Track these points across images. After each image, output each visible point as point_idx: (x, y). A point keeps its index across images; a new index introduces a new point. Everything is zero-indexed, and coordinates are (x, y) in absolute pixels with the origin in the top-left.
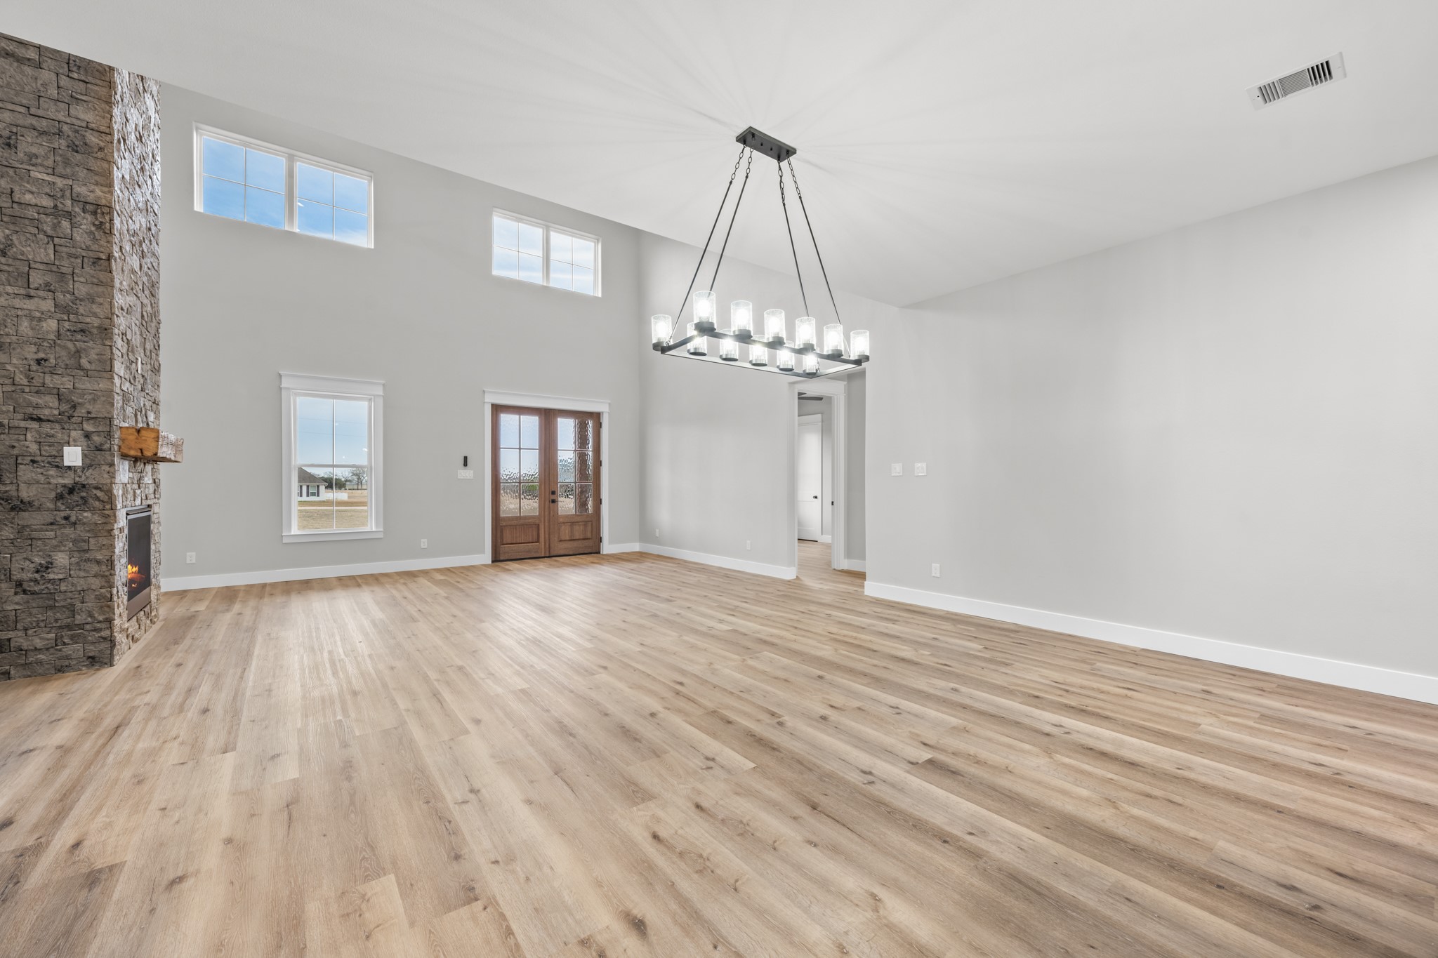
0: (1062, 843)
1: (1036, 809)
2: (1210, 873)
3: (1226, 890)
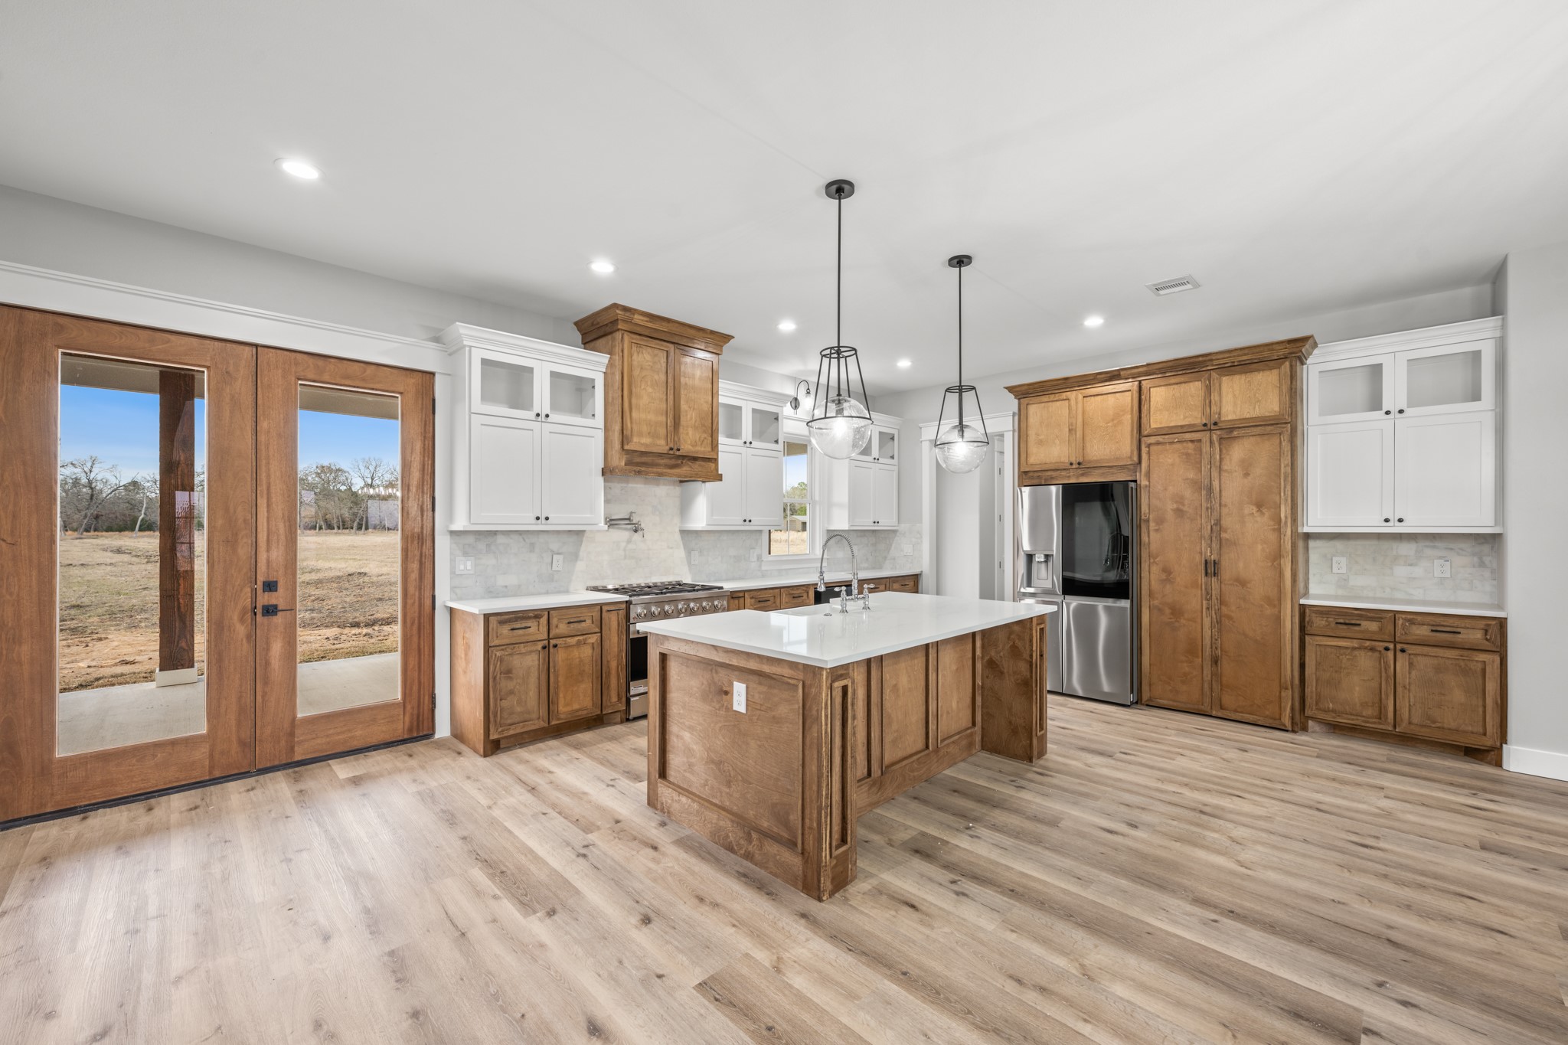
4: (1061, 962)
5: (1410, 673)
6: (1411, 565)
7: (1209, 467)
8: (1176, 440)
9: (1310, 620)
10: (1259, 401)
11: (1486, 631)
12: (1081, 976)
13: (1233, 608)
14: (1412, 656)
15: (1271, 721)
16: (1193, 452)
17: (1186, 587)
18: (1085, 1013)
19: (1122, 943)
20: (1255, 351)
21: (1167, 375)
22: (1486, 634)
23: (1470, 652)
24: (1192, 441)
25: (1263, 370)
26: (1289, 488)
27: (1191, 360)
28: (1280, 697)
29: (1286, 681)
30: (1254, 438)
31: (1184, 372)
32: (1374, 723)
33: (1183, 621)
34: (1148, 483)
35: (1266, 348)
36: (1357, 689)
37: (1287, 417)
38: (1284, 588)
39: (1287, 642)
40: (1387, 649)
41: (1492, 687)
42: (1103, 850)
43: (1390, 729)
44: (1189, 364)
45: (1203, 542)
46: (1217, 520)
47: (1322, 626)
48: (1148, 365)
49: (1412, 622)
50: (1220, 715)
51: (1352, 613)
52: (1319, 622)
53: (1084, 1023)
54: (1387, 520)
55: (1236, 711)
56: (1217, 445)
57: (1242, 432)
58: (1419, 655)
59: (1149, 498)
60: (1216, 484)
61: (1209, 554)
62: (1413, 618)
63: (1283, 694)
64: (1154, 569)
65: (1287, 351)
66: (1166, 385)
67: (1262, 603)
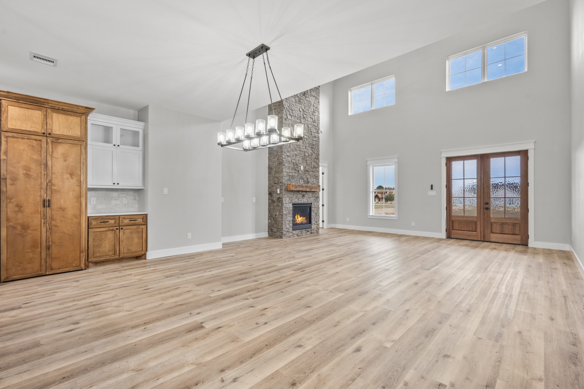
0: (124, 346)
1: (149, 346)
2: (71, 379)
3: (61, 379)
4: (125, 376)
5: (123, 236)
6: (116, 200)
7: (46, 154)
8: (26, 138)
9: (90, 222)
10: (71, 129)
11: (143, 218)
12: (137, 372)
13: (58, 221)
14: (124, 230)
15: (76, 268)
16: (36, 146)
17: (31, 214)
18: (154, 378)
19: (133, 354)
20: (70, 106)
21: (20, 102)
22: (143, 220)
23: (139, 226)
24: (36, 140)
25: (74, 116)
26: (84, 168)
27: (37, 99)
28: (80, 257)
29: (83, 249)
30: (69, 145)
31: (31, 103)
32: (113, 257)
33: (29, 231)
34: (6, 158)
35: (76, 107)
36: (107, 246)
37: (84, 139)
38: (82, 210)
39: (83, 232)
40: (117, 229)
41: (144, 235)
42: (78, 337)
43: (118, 257)
44: (36, 100)
45: (42, 191)
46: (50, 180)
47: (95, 224)
48: (8, 92)
49: (124, 218)
50: (51, 273)
51: (106, 218)
52: (94, 223)
53: (158, 380)
54: (114, 184)
55: (59, 269)
56: (50, 144)
57: (63, 141)
58: (126, 229)
59: (7, 166)
60: (49, 163)
61: (45, 196)
62: (125, 217)
63: (81, 255)
64: (10, 205)
65: (84, 111)
66: (19, 107)
67: (72, 217)
